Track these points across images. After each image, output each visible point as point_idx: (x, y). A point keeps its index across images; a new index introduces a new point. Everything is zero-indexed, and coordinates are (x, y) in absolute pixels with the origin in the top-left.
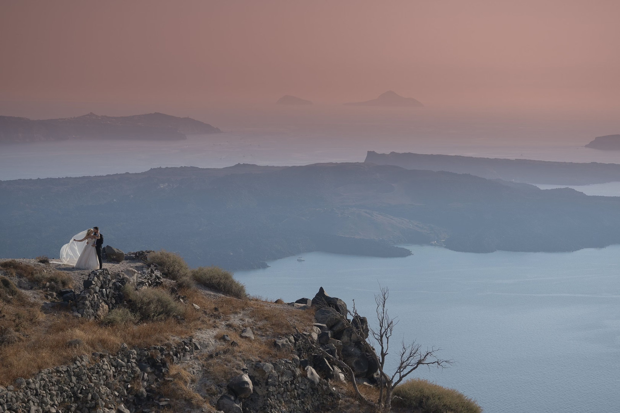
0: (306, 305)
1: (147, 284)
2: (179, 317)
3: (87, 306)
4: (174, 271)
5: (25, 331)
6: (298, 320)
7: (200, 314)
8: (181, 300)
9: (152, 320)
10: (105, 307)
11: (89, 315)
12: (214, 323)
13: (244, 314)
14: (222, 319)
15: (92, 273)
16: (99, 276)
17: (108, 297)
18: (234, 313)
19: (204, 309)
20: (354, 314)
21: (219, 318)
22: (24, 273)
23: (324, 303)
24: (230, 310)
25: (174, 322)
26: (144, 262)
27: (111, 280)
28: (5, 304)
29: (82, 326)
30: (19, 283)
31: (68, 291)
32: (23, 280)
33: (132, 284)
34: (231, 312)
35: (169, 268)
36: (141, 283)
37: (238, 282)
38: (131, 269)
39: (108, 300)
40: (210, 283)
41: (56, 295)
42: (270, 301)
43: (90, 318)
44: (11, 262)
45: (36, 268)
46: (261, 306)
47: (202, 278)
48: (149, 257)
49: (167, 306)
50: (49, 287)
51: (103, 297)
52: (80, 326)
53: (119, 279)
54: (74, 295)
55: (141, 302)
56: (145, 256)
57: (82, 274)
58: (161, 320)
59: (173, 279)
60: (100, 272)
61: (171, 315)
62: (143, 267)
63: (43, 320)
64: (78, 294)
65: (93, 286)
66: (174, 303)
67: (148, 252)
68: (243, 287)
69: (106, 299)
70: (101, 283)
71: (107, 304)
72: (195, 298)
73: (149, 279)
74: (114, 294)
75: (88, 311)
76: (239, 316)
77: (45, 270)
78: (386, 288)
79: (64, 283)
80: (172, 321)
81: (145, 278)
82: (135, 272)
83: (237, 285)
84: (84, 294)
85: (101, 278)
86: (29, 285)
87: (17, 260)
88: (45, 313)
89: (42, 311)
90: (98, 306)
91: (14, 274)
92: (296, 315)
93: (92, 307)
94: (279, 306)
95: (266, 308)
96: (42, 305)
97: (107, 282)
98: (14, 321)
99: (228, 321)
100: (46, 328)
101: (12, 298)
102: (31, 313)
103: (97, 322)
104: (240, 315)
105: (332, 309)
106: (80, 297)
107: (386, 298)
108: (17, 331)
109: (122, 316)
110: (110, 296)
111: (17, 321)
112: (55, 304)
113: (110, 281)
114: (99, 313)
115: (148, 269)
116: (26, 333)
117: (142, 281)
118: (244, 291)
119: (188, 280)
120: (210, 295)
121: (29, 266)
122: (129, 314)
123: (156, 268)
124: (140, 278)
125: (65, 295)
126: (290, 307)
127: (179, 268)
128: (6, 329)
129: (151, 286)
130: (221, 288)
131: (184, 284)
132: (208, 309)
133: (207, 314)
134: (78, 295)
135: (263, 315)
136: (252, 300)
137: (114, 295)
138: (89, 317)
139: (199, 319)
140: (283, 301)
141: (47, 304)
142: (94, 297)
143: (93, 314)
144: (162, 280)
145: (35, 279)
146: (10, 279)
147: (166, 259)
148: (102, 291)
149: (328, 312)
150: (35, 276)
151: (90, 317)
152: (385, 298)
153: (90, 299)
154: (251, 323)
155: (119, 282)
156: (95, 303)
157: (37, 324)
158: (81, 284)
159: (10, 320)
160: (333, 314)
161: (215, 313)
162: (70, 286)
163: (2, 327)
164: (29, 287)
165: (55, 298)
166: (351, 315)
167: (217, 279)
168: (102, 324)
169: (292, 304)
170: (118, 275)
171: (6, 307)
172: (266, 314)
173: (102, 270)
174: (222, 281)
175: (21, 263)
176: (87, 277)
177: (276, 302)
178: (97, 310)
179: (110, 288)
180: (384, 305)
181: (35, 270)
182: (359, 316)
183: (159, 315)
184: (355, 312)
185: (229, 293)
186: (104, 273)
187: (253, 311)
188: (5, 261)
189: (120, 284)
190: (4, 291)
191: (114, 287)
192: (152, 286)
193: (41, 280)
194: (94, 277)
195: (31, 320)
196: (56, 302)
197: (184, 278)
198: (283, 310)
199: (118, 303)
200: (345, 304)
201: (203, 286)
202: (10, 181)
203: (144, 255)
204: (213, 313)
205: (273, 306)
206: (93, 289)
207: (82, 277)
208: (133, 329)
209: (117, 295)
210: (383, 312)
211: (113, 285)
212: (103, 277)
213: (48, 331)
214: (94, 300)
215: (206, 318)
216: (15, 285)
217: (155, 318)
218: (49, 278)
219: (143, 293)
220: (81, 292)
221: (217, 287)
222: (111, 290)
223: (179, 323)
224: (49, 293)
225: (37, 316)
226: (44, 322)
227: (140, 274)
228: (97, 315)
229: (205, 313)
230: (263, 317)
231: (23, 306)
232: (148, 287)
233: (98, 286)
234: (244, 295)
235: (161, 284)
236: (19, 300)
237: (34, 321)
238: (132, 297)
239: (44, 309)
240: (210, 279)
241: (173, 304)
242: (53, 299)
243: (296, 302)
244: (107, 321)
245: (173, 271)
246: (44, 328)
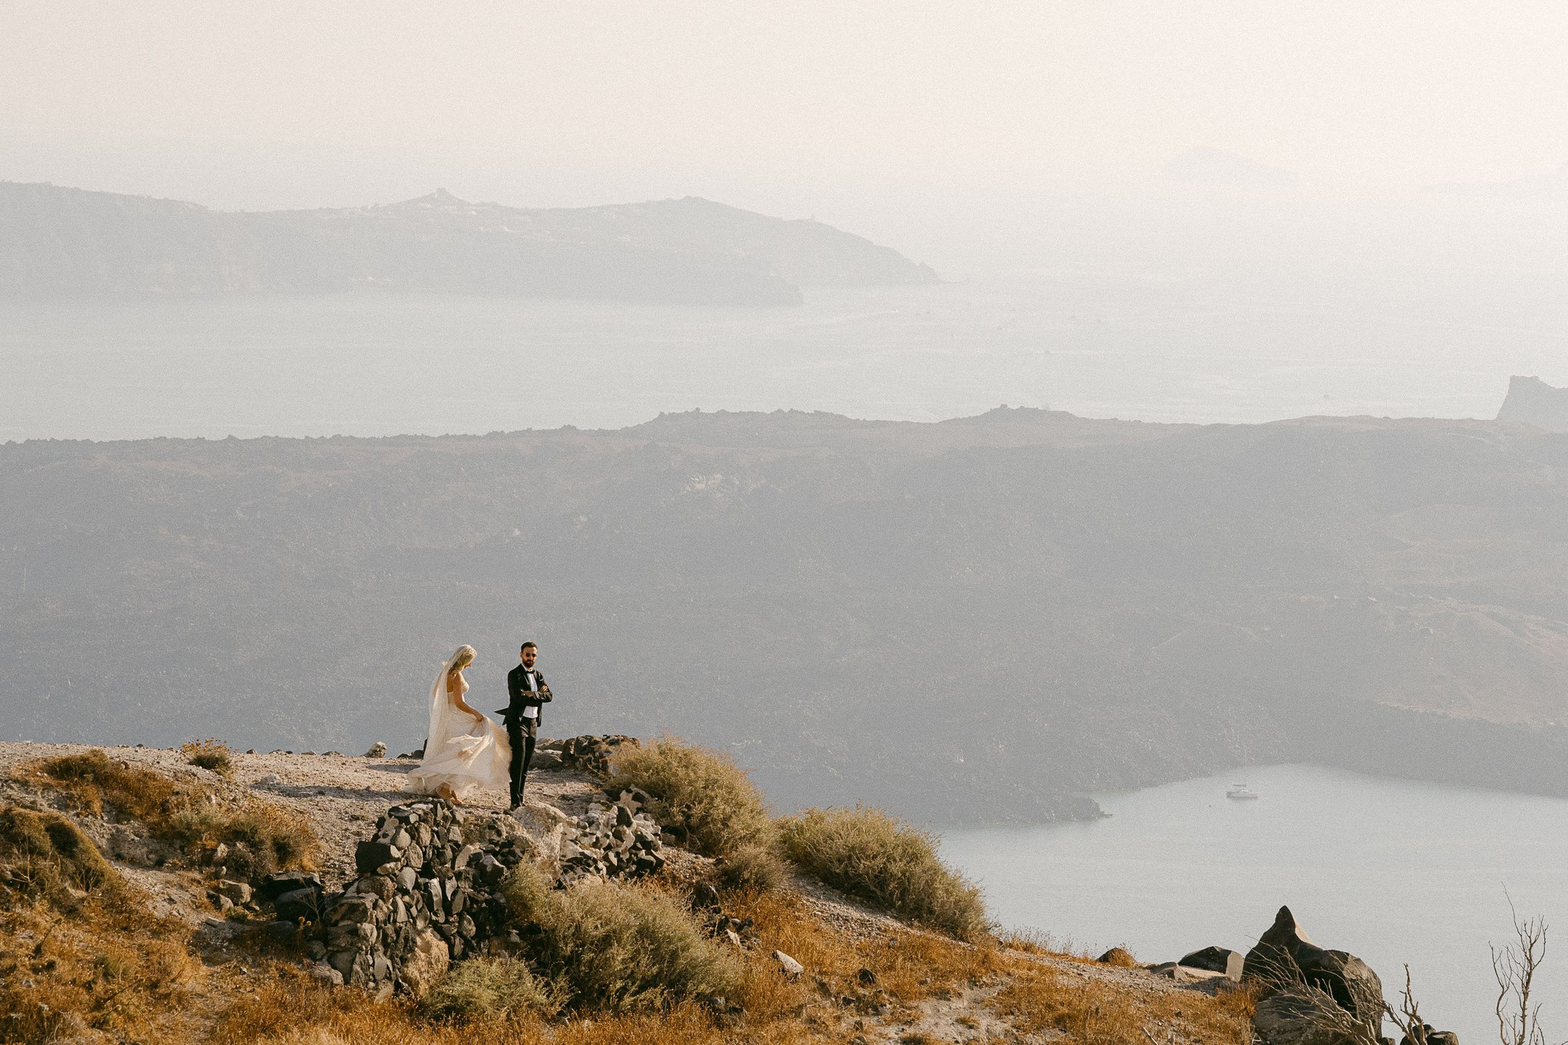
0: (1220, 975)
1: (601, 865)
2: (721, 1001)
3: (368, 941)
4: (709, 819)
5: (130, 1026)
6: (1188, 1035)
7: (804, 993)
8: (733, 935)
9: (616, 1008)
10: (434, 951)
11: (373, 975)
12: (857, 1029)
13: (975, 1001)
14: (888, 1017)
15: (390, 816)
16: (417, 829)
17: (448, 913)
18: (936, 994)
19: (820, 973)
20: (1406, 1020)
21: (877, 1013)
22: (136, 803)
23: (1290, 971)
24: (922, 983)
25: (700, 1018)
26: (597, 780)
27: (465, 844)
28: (58, 922)
29: (345, 1019)
30: (115, 840)
31: (297, 881)
32: (128, 829)
33: (544, 863)
34: (924, 989)
35: (688, 807)
36: (582, 863)
37: (958, 875)
38: (541, 805)
39: (447, 921)
40: (846, 873)
41: (253, 896)
42: (1079, 954)
43: (376, 989)
44: (88, 759)
45: (178, 786)
46: (1042, 970)
47: (818, 851)
48: (616, 759)
49: (674, 956)
50: (225, 862)
51: (431, 909)
52: (337, 1018)
53: (496, 844)
54: (320, 896)
55: (573, 934)
56: (601, 756)
57: (355, 818)
58: (651, 1008)
59: (706, 850)
60: (420, 812)
61: (691, 993)
62: (588, 800)
63: (199, 989)
64: (333, 894)
65: (392, 865)
66: (702, 944)
67: (614, 742)
68: (974, 893)
69: (441, 919)
70: (424, 853)
71: (445, 937)
72: (788, 930)
73: (609, 848)
74: (473, 900)
75: (371, 962)
76: (953, 1006)
77: (213, 797)
78: (1537, 923)
79: (284, 850)
80: (692, 1013)
81: (596, 845)
82: (555, 819)
83: (951, 887)
84: (355, 895)
85: (426, 836)
86: (151, 853)
87: (112, 753)
88: (207, 961)
89: (194, 952)
90: (409, 946)
91: (97, 806)
92: (1178, 1014)
93: (386, 945)
94: (1112, 976)
95: (1062, 981)
96: (196, 928)
97: (449, 853)
98: (88, 986)
99: (910, 1023)
100: (208, 1018)
101: (82, 900)
102: (154, 958)
103: (401, 1005)
104: (960, 1006)
105: (1320, 996)
106: (343, 905)
107: (1535, 962)
108: (99, 1024)
109: (499, 987)
110: (458, 906)
111: (99, 987)
112: (247, 928)
113: (457, 848)
114: (412, 971)
115: (609, 808)
116: (131, 1034)
117: (582, 854)
118: (979, 911)
119: (763, 857)
120: (846, 920)
121: (153, 777)
122: (528, 982)
123: (639, 805)
124: (575, 841)
125: (287, 897)
126: (1157, 982)
127: (728, 810)
128: (56, 1016)
129: (618, 876)
130: (891, 894)
131: (746, 874)
132: (833, 973)
133: (830, 995)
134: (336, 898)
135: (1049, 1007)
136: (1011, 946)
137: (471, 905)
138: (371, 984)
139: (797, 1012)
140: (1132, 954)
141: (215, 926)
142: (395, 911)
143: (390, 973)
144: (660, 855)
145: (173, 827)
146: (81, 824)
147: (681, 772)
148: (426, 885)
149: (1306, 1007)
150: (176, 816)
151: (377, 984)
152: (1530, 961)
153: (381, 917)
154: (1002, 1037)
155: (495, 854)
156: (397, 931)
157: (174, 1003)
158: (348, 855)
159: (74, 982)
160: (1325, 1018)
161: (861, 991)
162: (307, 861)
163: (41, 1009)
164: (149, 859)
165: (246, 906)
166: (1395, 1021)
167: (875, 857)
168: (422, 1014)
169: (1164, 970)
170: (492, 826)
171: (59, 932)
172: (1062, 1004)
173: (431, 806)
174: (895, 868)
175: (126, 764)
176: (373, 830)
177: (1105, 959)
178: (404, 960)
179: (459, 876)
180: (1527, 987)
181: (178, 793)
182: (1428, 1027)
183: (642, 988)
184: (1410, 1011)
185: (919, 918)
186: (436, 815)
187: (1011, 992)
188: (64, 755)
189: (497, 863)
190: (57, 870)
191: (472, 871)
192: (621, 874)
193: (198, 835)
194: (398, 833)
195: (154, 986)
196: (249, 923)
197: (749, 850)
198: (1128, 993)
199: (488, 937)
200: (1375, 977)
201: (821, 884)
202: (124, 444)
203: (597, 754)
204: (853, 992)
205: (1092, 972)
206: (393, 876)
207: (354, 828)
208: (538, 1039)
209: (484, 905)
210: (1524, 1017)
211: (469, 864)
212: (433, 831)
213: (213, 1031)
214: (395, 921)
215: (827, 1010)
216: (99, 847)
217: (628, 1000)
218: (227, 828)
219: (584, 900)
220: (346, 887)
221: (872, 888)
222: (462, 884)
223: (720, 1025)
224: (224, 883)
225: (175, 973)
226: (202, 996)
227: (578, 826)
228: (405, 979)
229: (823, 988)
230: (1049, 1017)
231: (125, 929)
232: (606, 877)
233: (412, 867)
234: (979, 927)
235: (656, 867)
236: (112, 905)
237: (162, 990)
238: (540, 914)
239: (203, 946)
240: (850, 857)
241: (700, 949)
242: (240, 909)
243: (1181, 964)
244: (440, 1006)
245: (704, 820)
246: (198, 1021)
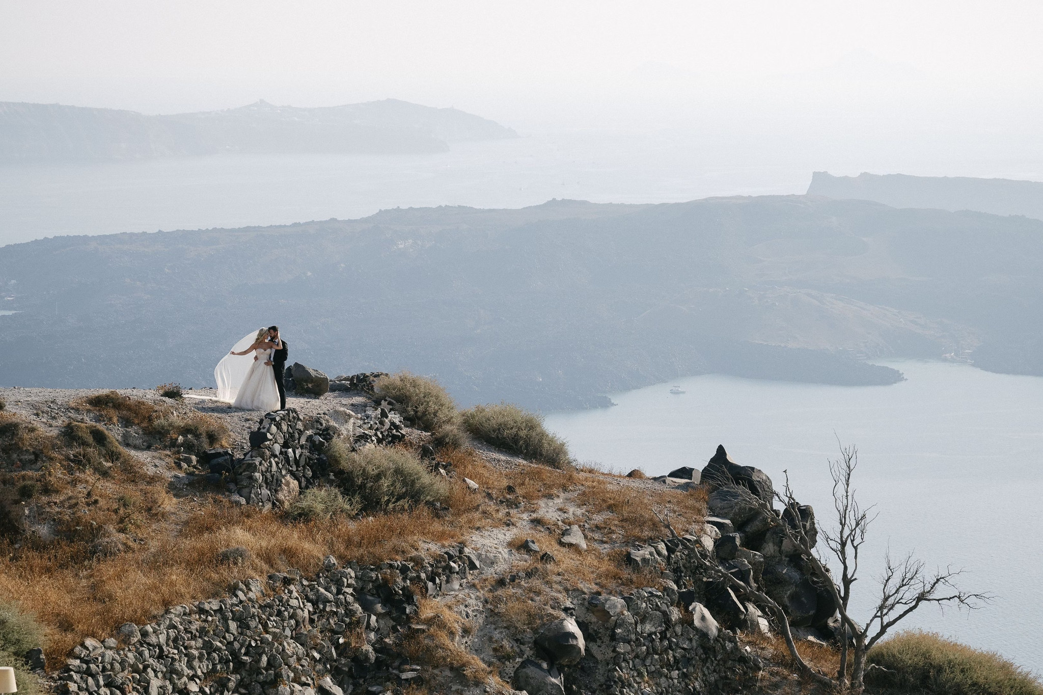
0: (689, 481)
1: (373, 438)
2: (438, 504)
3: (258, 482)
4: (427, 413)
5: (138, 531)
6: (675, 512)
7: (479, 498)
8: (442, 471)
9: (385, 510)
10: (292, 485)
11: (261, 499)
12: (508, 516)
13: (566, 499)
14: (523, 509)
15: (266, 418)
16: (280, 424)
17: (298, 465)
18: (546, 496)
19: (487, 488)
20: (786, 500)
21: (517, 507)
22: (135, 417)
23: (726, 477)
24: (539, 491)
25: (428, 513)
26: (368, 396)
27: (304, 431)
28: (99, 479)
29: (248, 522)
30: (126, 436)
31: (220, 453)
32: (132, 430)
33: (345, 439)
34: (540, 494)
35: (416, 407)
36: (364, 438)
37: (554, 436)
38: (342, 409)
39: (297, 470)
40: (498, 437)
41: (198, 462)
42: (617, 473)
43: (263, 506)
44: (109, 396)
45: (156, 408)
46: (599, 481)
47: (483, 426)
48: (378, 385)
49: (413, 482)
50: (182, 445)
51: (289, 464)
52: (244, 522)
53: (320, 430)
54: (232, 460)
55: (362, 474)
56: (370, 383)
57: (247, 420)
58: (403, 510)
59: (426, 428)
60: (281, 415)
61: (423, 501)
62: (365, 406)
63: (173, 510)
64: (239, 459)
65: (268, 442)
66: (427, 476)
67: (375, 376)
68: (563, 445)
69: (294, 469)
70: (284, 436)
71: (296, 477)
72: (470, 467)
73: (377, 429)
74: (310, 459)
75: (260, 492)
76: (555, 502)
77: (174, 412)
78: (852, 448)
79: (212, 438)
80: (424, 512)
81: (371, 428)
82: (350, 416)
83: (551, 441)
84: (250, 458)
85: (284, 427)
86: (144, 442)
87: (121, 392)
88: (176, 496)
89: (169, 492)
90: (279, 483)
91: (115, 419)
92: (669, 502)
93: (267, 483)
94: (635, 484)
95: (610, 487)
96: (170, 480)
97: (297, 435)
98: (116, 511)
99: (534, 512)
100: (178, 525)
101: (110, 467)
102: (149, 495)
103: (276, 513)
104: (559, 502)
105: (742, 490)
106: (244, 464)
107: (852, 467)
108: (122, 530)
109: (325, 502)
110: (302, 462)
111: (121, 512)
112: (196, 478)
113: (301, 433)
114: (281, 496)
115: (376, 409)
116: (139, 535)
117: (364, 433)
118: (565, 453)
119: (456, 431)
120: (499, 461)
121: (143, 403)
122: (340, 497)
123: (391, 407)
124: (360, 427)
125: (214, 461)
126: (657, 486)
127: (436, 408)
128: (100, 527)
129: (382, 444)
130: (521, 447)
131: (447, 440)
132: (493, 488)
133: (493, 499)
134: (240, 461)
135: (604, 501)
136: (582, 471)
137: (309, 461)
138: (260, 504)
139: (477, 508)
140: (644, 472)
141: (179, 478)
142: (271, 466)
143: (270, 498)
144: (403, 432)
145: (155, 428)
146: (107, 429)
147: (412, 390)
148: (286, 452)
149: (735, 495)
150: (156, 423)
151: (263, 504)
152: (849, 467)
153: (264, 469)
154: (581, 517)
155: (320, 435)
156: (272, 476)
157: (160, 518)
158: (245, 439)
159: (108, 509)
160: (744, 500)
161: (508, 496)
162: (224, 443)
163: (92, 524)
164: (143, 445)
165: (194, 467)
166: (781, 500)
167: (512, 428)
168: (287, 518)
169: (661, 480)
170: (318, 421)
171: (99, 485)
172: (610, 499)
173: (286, 412)
174: (523, 433)
175: (129, 397)
176: (257, 425)
177: (631, 475)
178: (276, 491)
179: (302, 447)
180: (848, 481)
181: (156, 411)
182: (797, 503)
183: (398, 500)
184: (789, 495)
185: (535, 458)
186: (289, 416)
187: (584, 494)
188: (96, 394)
189: (321, 440)
190: (96, 453)
191: (308, 444)
192: (384, 442)
193: (168, 432)
194: (270, 426)
195: (149, 510)
196: (197, 475)
197: (448, 428)
198: (643, 492)
199: (318, 478)
200: (768, 479)
201: (485, 443)
203: (368, 382)
204: (504, 497)
205: (625, 482)
206: (269, 448)
207: (248, 425)
208: (347, 528)
209: (316, 461)
210: (847, 496)
211: (307, 441)
212: (288, 424)
213: (181, 531)
214: (271, 471)
215: (491, 507)
216: (117, 440)
217: (391, 506)
218: (182, 428)
219: (366, 456)
220: (245, 455)
221: (511, 444)
222: (304, 451)
223: (438, 516)
224: (182, 456)
225: (160, 503)
226: (174, 514)
227: (361, 419)
228: (278, 500)
229: (489, 496)
230: (604, 506)
231: (133, 481)
232: (377, 444)
233: (278, 443)
234: (566, 461)
235: (401, 438)
236: (125, 470)
237: (154, 512)
238: (345, 465)
239: (174, 489)
240: (499, 429)
241: (426, 479)
242: (191, 469)
243: (669, 476)
244: (296, 513)
245: (424, 414)
246: (173, 526)
